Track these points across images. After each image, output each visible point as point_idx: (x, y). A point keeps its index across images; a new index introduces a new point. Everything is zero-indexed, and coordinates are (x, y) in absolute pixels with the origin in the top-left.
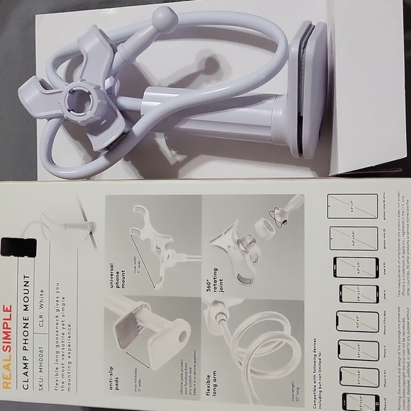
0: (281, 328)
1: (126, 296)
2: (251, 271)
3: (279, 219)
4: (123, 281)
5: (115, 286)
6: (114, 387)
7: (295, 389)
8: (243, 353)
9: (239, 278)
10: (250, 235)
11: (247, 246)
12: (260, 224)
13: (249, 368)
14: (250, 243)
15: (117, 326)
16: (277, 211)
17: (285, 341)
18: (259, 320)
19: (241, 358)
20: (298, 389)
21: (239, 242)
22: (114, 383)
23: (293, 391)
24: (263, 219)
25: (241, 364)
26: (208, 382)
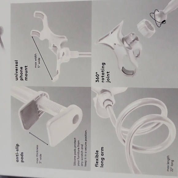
0: (159, 111)
1: (29, 87)
2: (134, 64)
3: (159, 20)
4: (26, 75)
5: (19, 78)
6: (20, 160)
7: (170, 162)
8: (126, 133)
9: (124, 71)
10: (133, 34)
11: (131, 43)
12: (142, 25)
13: (132, 144)
14: (133, 41)
15: (22, 112)
16: (157, 13)
17: (162, 122)
18: (140, 105)
19: (125, 136)
20: (173, 161)
21: (123, 40)
22: (20, 157)
23: (168, 163)
24: (145, 20)
25: (124, 141)
26: (97, 156)
